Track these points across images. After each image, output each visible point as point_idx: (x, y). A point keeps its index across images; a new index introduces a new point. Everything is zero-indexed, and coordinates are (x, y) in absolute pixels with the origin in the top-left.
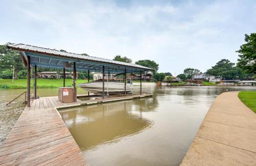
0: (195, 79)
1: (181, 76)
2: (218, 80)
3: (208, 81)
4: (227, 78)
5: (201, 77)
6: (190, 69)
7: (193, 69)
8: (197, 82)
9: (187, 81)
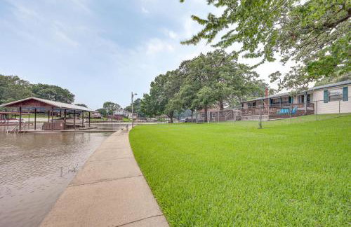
0: (116, 115)
1: (101, 111)
2: (135, 117)
3: (127, 118)
4: (141, 116)
5: (121, 113)
6: (110, 103)
7: (113, 104)
8: (118, 118)
9: (108, 117)
